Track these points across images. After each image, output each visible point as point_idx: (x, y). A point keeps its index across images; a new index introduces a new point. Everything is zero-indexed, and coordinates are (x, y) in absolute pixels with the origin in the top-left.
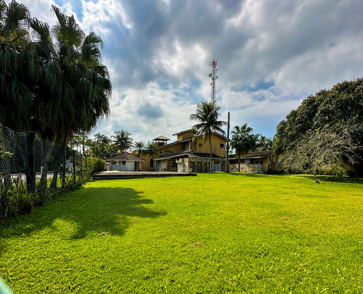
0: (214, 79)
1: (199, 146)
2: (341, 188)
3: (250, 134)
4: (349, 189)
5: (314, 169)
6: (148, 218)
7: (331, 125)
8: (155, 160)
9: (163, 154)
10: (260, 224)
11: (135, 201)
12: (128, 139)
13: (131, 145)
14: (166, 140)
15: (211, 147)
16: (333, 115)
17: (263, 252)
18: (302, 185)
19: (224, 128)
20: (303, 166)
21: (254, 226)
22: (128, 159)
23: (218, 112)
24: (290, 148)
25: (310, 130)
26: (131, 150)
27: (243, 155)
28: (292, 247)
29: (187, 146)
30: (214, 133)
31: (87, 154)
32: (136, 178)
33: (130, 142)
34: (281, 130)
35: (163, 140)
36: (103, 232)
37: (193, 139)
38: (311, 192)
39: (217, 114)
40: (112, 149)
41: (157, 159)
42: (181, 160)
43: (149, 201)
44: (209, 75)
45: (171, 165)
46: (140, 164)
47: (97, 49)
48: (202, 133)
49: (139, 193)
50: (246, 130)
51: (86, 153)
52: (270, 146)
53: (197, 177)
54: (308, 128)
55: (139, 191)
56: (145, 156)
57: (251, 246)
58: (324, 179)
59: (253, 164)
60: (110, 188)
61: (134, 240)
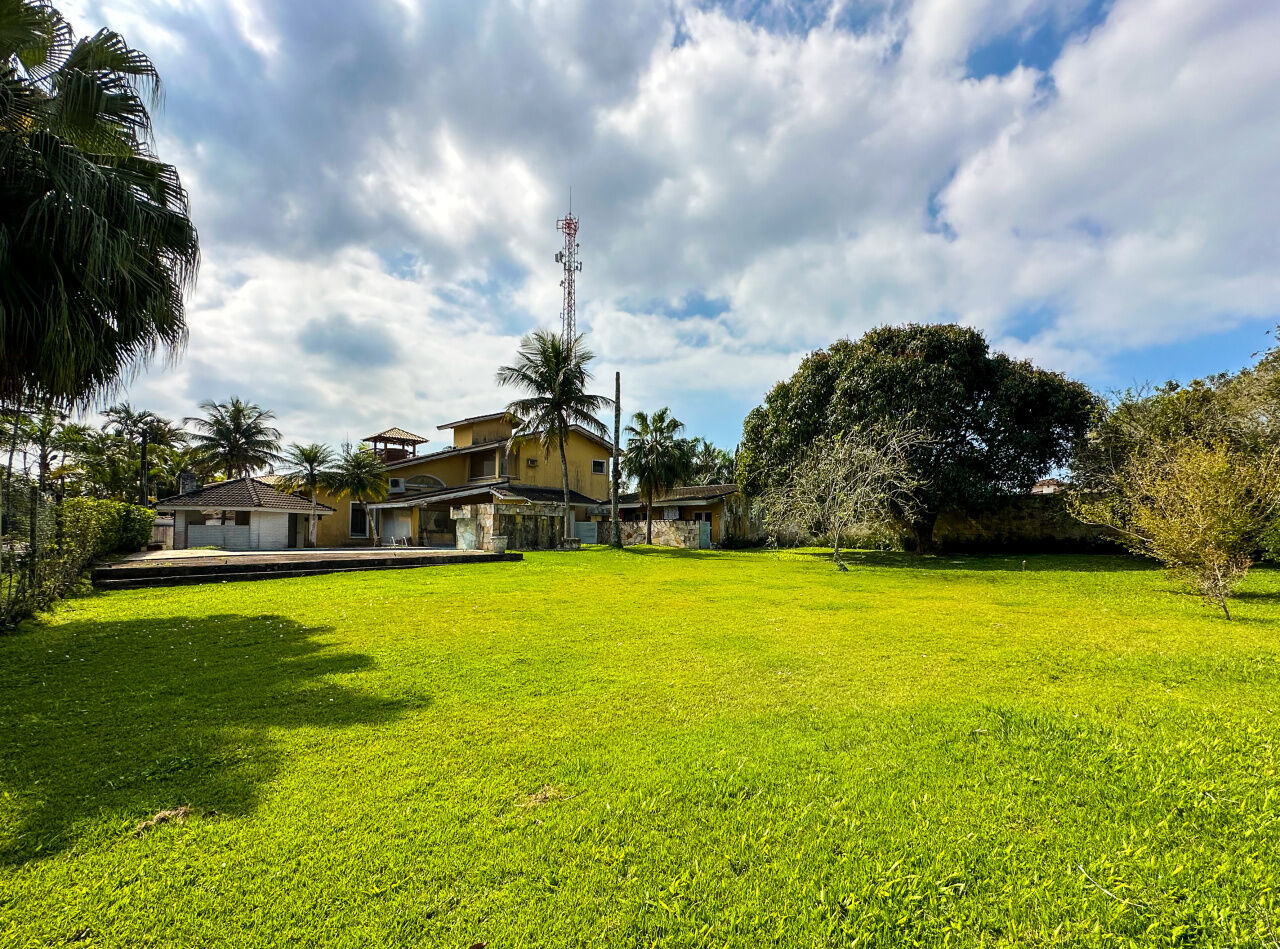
0: (569, 270)
1: (529, 467)
2: (892, 583)
3: (677, 436)
4: (909, 583)
5: (833, 535)
6: (360, 727)
7: (864, 428)
8: (371, 510)
9: (401, 488)
10: (722, 700)
11: (299, 665)
12: (260, 432)
13: (274, 452)
14: (414, 443)
15: (566, 469)
16: (866, 402)
17: (741, 789)
18: (812, 577)
19: (604, 414)
20: (810, 528)
21: (707, 710)
22: (260, 505)
23: (586, 366)
24: (778, 481)
25: (821, 437)
26: (271, 473)
27: (658, 496)
28: (809, 759)
29: (486, 464)
30: (573, 428)
31: (63, 483)
32: (299, 575)
33: (268, 444)
34: (755, 432)
35: (403, 442)
36: (164, 808)
37: (509, 444)
38: (832, 596)
39: (581, 373)
40: (186, 465)
41: (380, 506)
42: (467, 511)
43: (359, 662)
44: (557, 255)
45: (432, 526)
46: (312, 522)
47: (133, 98)
48: (537, 427)
49: (313, 631)
50: (665, 424)
51: (57, 479)
52: (729, 473)
53: (522, 563)
54: (818, 432)
55: (315, 624)
56: (334, 494)
57: (708, 776)
58: (856, 559)
59: (687, 521)
60: (183, 620)
61: (307, 822)
